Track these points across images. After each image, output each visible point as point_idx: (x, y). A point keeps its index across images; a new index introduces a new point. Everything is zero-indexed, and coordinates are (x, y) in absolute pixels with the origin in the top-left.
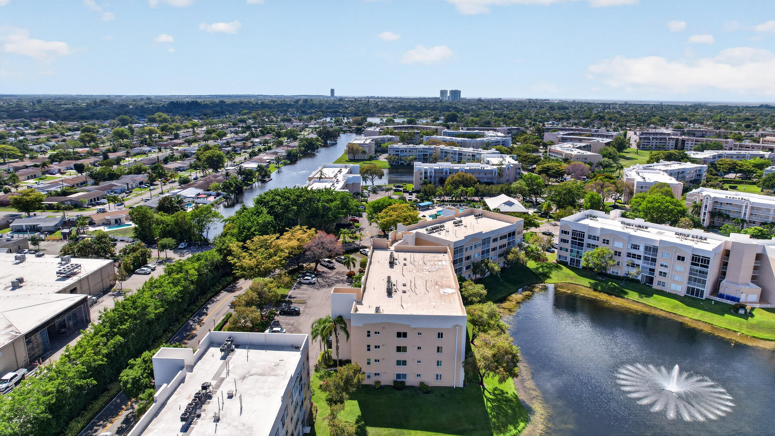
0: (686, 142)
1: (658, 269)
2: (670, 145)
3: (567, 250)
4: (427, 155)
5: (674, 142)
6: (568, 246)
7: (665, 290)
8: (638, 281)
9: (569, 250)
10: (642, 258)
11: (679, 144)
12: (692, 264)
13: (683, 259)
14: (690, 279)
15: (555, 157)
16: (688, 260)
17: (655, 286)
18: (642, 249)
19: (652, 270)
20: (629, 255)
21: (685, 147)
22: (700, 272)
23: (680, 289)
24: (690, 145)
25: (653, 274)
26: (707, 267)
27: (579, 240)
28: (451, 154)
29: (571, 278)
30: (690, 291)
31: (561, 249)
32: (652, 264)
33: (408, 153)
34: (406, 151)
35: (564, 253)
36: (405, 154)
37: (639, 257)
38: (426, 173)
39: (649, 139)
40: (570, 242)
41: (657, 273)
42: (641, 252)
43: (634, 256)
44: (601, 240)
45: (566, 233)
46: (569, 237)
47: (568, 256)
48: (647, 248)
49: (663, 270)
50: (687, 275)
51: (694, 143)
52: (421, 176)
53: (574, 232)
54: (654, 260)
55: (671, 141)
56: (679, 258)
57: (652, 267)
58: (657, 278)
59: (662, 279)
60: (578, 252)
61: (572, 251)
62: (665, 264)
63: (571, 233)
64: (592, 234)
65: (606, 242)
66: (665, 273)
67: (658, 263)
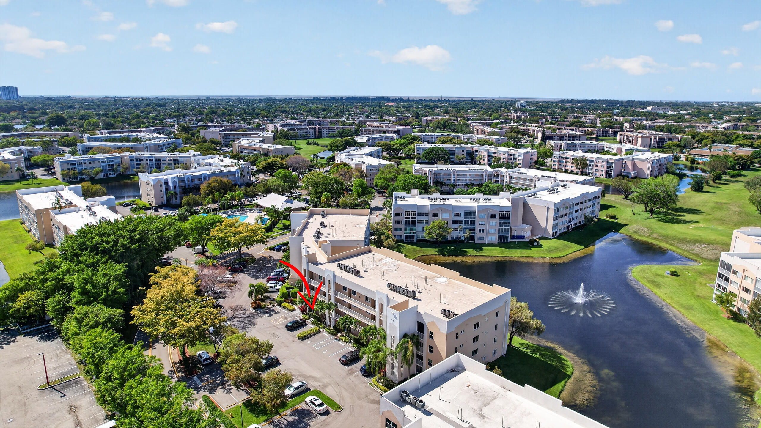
0: (322, 130)
1: (477, 227)
2: (311, 133)
3: (401, 230)
4: (113, 165)
5: (313, 131)
6: (402, 226)
7: (484, 243)
8: (463, 241)
9: (403, 229)
10: (463, 222)
11: (318, 133)
12: (500, 218)
13: (495, 216)
14: (499, 230)
15: (246, 153)
16: (498, 216)
17: (477, 241)
18: (463, 215)
19: (473, 230)
20: (453, 222)
21: (322, 135)
22: (505, 223)
23: (493, 238)
24: (325, 133)
25: (474, 233)
26: (509, 218)
27: (412, 218)
28: (145, 160)
29: (419, 251)
30: (500, 238)
31: (396, 229)
32: (471, 225)
33: (88, 166)
34: (85, 164)
35: (399, 233)
36: (84, 166)
37: (461, 222)
38: (166, 183)
39: (294, 130)
40: (403, 222)
41: (477, 231)
42: (462, 218)
43: (457, 222)
44: (430, 215)
45: (399, 215)
46: (402, 218)
47: (403, 234)
48: (467, 214)
49: (482, 227)
50: (497, 228)
51: (328, 130)
52: (161, 188)
53: (407, 213)
54: (474, 222)
55: (311, 131)
56: (492, 216)
57: (472, 227)
58: (477, 235)
59: (481, 235)
60: (412, 229)
61: (406, 229)
62: (482, 223)
63: (404, 215)
64: (421, 212)
65: (435, 215)
66: (483, 230)
67: (477, 224)
